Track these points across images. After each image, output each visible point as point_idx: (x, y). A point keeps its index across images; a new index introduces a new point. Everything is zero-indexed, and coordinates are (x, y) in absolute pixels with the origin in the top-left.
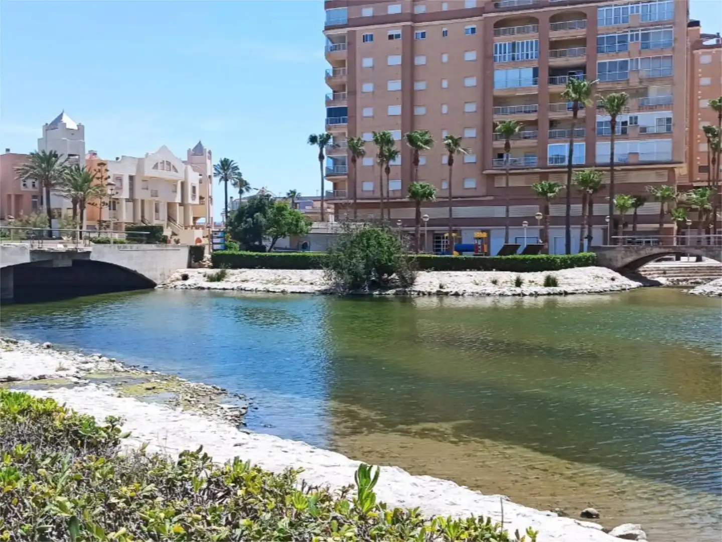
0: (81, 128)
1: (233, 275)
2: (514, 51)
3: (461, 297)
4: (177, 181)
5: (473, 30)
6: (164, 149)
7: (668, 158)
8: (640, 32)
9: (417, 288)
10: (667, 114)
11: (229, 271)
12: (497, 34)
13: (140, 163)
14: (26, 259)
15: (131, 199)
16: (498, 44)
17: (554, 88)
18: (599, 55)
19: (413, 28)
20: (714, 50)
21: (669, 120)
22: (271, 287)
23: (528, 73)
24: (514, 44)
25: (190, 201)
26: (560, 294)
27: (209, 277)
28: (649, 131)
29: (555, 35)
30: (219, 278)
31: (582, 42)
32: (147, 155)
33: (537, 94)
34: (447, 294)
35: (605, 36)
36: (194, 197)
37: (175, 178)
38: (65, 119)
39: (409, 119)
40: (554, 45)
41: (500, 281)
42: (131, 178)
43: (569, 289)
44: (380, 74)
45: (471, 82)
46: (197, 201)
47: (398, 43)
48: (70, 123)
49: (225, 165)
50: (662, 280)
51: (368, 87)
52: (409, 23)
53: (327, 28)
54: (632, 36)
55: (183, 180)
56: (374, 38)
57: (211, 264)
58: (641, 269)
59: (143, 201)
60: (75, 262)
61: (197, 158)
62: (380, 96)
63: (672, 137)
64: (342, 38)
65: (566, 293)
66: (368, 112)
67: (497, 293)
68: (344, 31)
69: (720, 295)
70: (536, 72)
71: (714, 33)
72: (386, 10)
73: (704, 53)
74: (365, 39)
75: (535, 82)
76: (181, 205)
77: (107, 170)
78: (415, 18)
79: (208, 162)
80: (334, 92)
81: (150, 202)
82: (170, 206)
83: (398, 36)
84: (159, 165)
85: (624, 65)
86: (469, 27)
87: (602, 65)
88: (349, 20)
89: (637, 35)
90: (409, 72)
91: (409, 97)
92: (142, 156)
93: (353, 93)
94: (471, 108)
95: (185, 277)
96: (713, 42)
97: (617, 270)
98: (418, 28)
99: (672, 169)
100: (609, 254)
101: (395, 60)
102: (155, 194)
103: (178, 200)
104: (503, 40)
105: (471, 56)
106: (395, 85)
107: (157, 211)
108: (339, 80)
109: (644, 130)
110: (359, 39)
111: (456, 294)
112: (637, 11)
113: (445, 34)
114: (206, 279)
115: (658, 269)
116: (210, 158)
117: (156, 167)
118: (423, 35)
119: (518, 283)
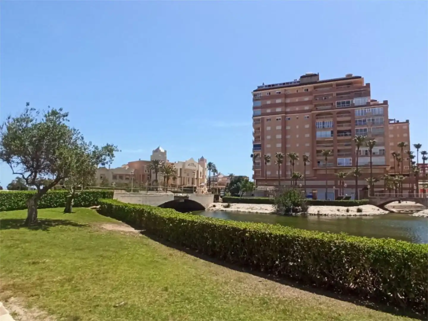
0: (165, 151)
1: (233, 205)
2: (323, 124)
3: (327, 216)
4: (195, 170)
5: (308, 117)
6: (192, 159)
7: (384, 164)
8: (371, 118)
9: (310, 212)
10: (382, 148)
11: (231, 204)
12: (317, 118)
13: (184, 164)
14: (173, 199)
15: (180, 177)
16: (318, 122)
17: (339, 138)
18: (356, 126)
19: (285, 116)
20: (394, 125)
21: (384, 150)
22: (250, 210)
23: (329, 133)
24: (323, 122)
25: (199, 177)
26: (364, 215)
27: (224, 206)
28: (376, 154)
29: (339, 119)
30: (228, 206)
31: (349, 122)
32: (186, 161)
33: (332, 140)
34: (321, 215)
35: (358, 119)
36: (201, 176)
37: (195, 169)
38: (160, 149)
39: (284, 149)
40: (339, 122)
41: (340, 210)
42: (181, 169)
43: (367, 214)
44: (274, 132)
45: (308, 135)
46: (202, 178)
47: (280, 121)
48: (162, 150)
49: (210, 164)
50: (394, 210)
51: (269, 137)
52: (284, 115)
53: (254, 116)
54: (368, 120)
55: (198, 169)
56: (271, 120)
57: (222, 201)
58: (385, 206)
59: (184, 178)
60: (185, 200)
61: (202, 162)
62: (274, 140)
63: (385, 156)
64: (259, 120)
65: (366, 215)
66: (269, 146)
67: (341, 215)
68: (260, 117)
69: (427, 217)
70: (332, 132)
71: (393, 119)
72: (276, 110)
73: (391, 126)
74: (268, 120)
75: (332, 136)
76: (196, 179)
77: (174, 166)
78: (286, 113)
79: (205, 163)
80: (255, 138)
81: (187, 178)
82: (193, 179)
83: (280, 119)
84: (190, 165)
85: (365, 130)
86: (306, 116)
87: (357, 130)
88: (262, 113)
89: (370, 119)
90: (284, 132)
91: (284, 141)
92: (185, 161)
93: (263, 139)
94: (308, 145)
95: (214, 206)
96: (393, 122)
97: (378, 206)
98: (287, 116)
99: (385, 168)
100: (373, 200)
101: (279, 128)
102: (188, 175)
103: (196, 177)
104: (319, 121)
105: (307, 126)
106: (279, 136)
107: (189, 181)
108: (257, 135)
109: (374, 153)
110: (265, 120)
111: (325, 215)
112: (370, 111)
113: (297, 118)
114: (223, 207)
115: (391, 206)
116: (206, 162)
117: (189, 165)
118: (289, 119)
119: (348, 211)
